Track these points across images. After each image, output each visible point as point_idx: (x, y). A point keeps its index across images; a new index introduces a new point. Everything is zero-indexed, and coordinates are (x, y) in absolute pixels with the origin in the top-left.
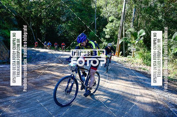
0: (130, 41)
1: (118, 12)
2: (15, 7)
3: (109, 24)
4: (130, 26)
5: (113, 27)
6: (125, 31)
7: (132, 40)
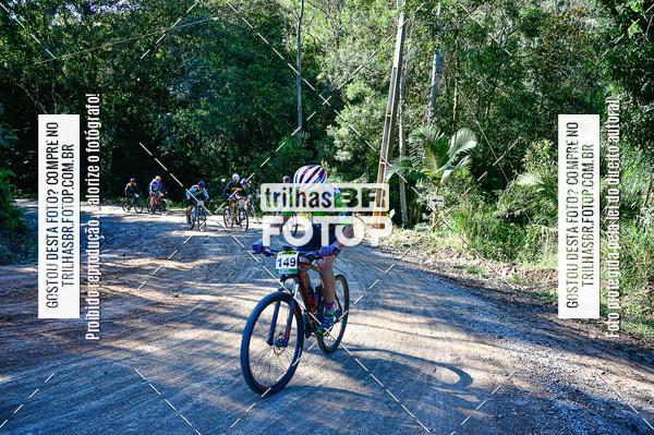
0: (422, 171)
1: (379, 66)
3: (346, 110)
4: (422, 117)
5: (363, 121)
6: (406, 134)
7: (430, 167)
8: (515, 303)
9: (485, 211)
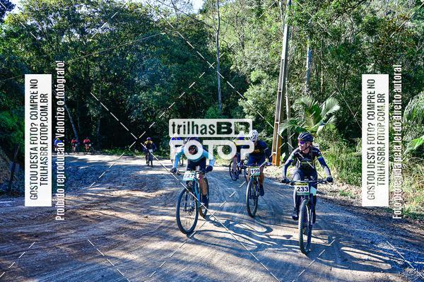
0: (303, 127)
1: (271, 59)
2: (27, 57)
3: (250, 88)
4: (301, 91)
5: (262, 96)
6: (291, 103)
7: (309, 124)
8: (377, 216)
9: (347, 153)
